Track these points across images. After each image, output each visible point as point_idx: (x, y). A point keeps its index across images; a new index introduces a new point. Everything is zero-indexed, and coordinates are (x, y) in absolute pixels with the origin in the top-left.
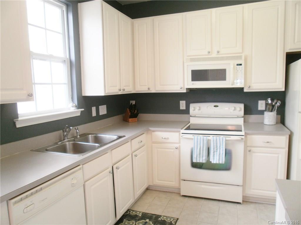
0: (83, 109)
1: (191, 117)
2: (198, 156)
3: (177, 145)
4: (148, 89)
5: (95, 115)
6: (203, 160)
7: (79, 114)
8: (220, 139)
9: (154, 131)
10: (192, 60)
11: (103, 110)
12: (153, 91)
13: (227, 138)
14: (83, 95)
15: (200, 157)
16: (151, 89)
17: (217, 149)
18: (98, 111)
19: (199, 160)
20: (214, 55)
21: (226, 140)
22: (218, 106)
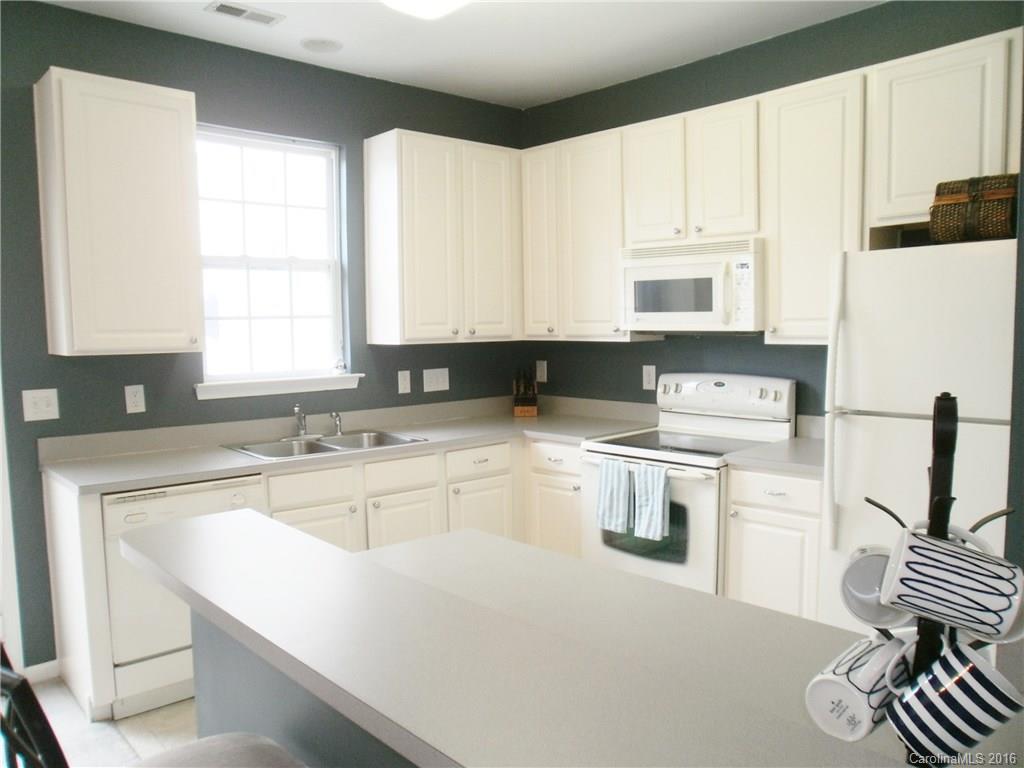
0: (363, 375)
1: (661, 413)
2: (607, 514)
3: (576, 482)
4: (549, 331)
5: (408, 391)
6: (616, 526)
7: (355, 385)
8: (653, 473)
9: (536, 441)
10: (638, 254)
11: (437, 380)
12: (561, 336)
13: (672, 473)
14: (368, 343)
15: (610, 517)
16: (556, 332)
17: (647, 500)
18: (417, 381)
19: (610, 524)
20: (693, 239)
21: (668, 479)
22: (723, 385)
